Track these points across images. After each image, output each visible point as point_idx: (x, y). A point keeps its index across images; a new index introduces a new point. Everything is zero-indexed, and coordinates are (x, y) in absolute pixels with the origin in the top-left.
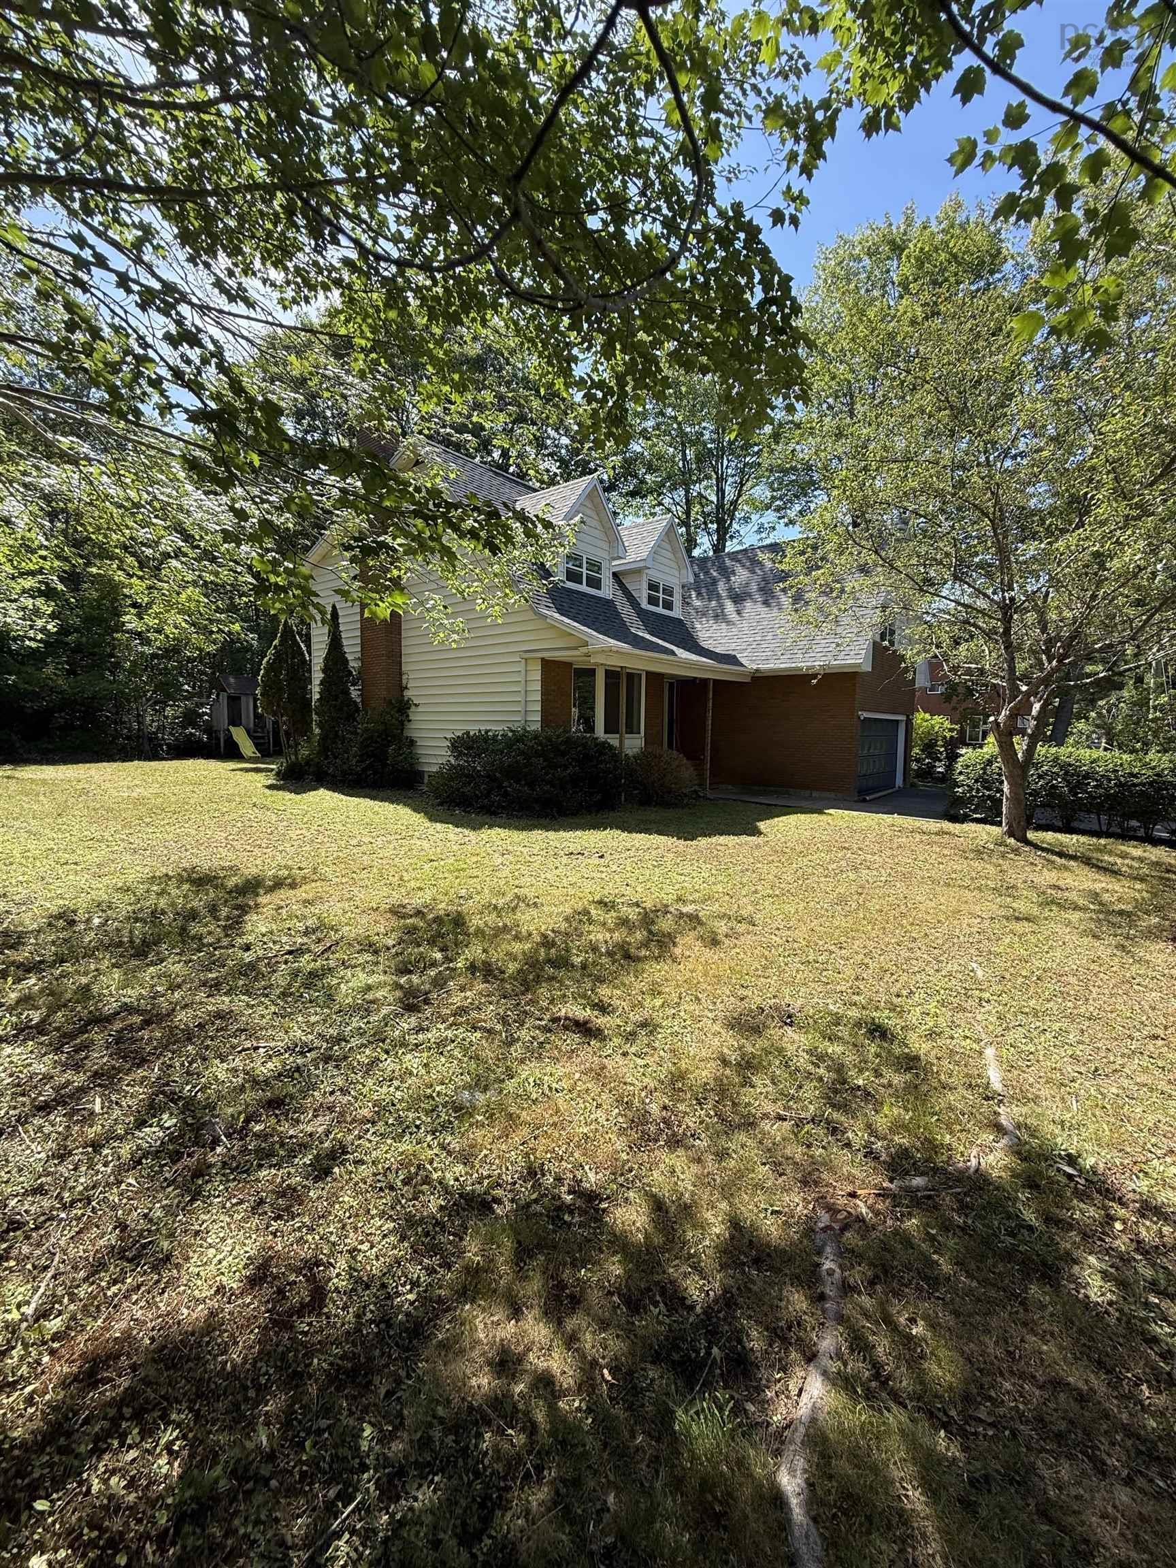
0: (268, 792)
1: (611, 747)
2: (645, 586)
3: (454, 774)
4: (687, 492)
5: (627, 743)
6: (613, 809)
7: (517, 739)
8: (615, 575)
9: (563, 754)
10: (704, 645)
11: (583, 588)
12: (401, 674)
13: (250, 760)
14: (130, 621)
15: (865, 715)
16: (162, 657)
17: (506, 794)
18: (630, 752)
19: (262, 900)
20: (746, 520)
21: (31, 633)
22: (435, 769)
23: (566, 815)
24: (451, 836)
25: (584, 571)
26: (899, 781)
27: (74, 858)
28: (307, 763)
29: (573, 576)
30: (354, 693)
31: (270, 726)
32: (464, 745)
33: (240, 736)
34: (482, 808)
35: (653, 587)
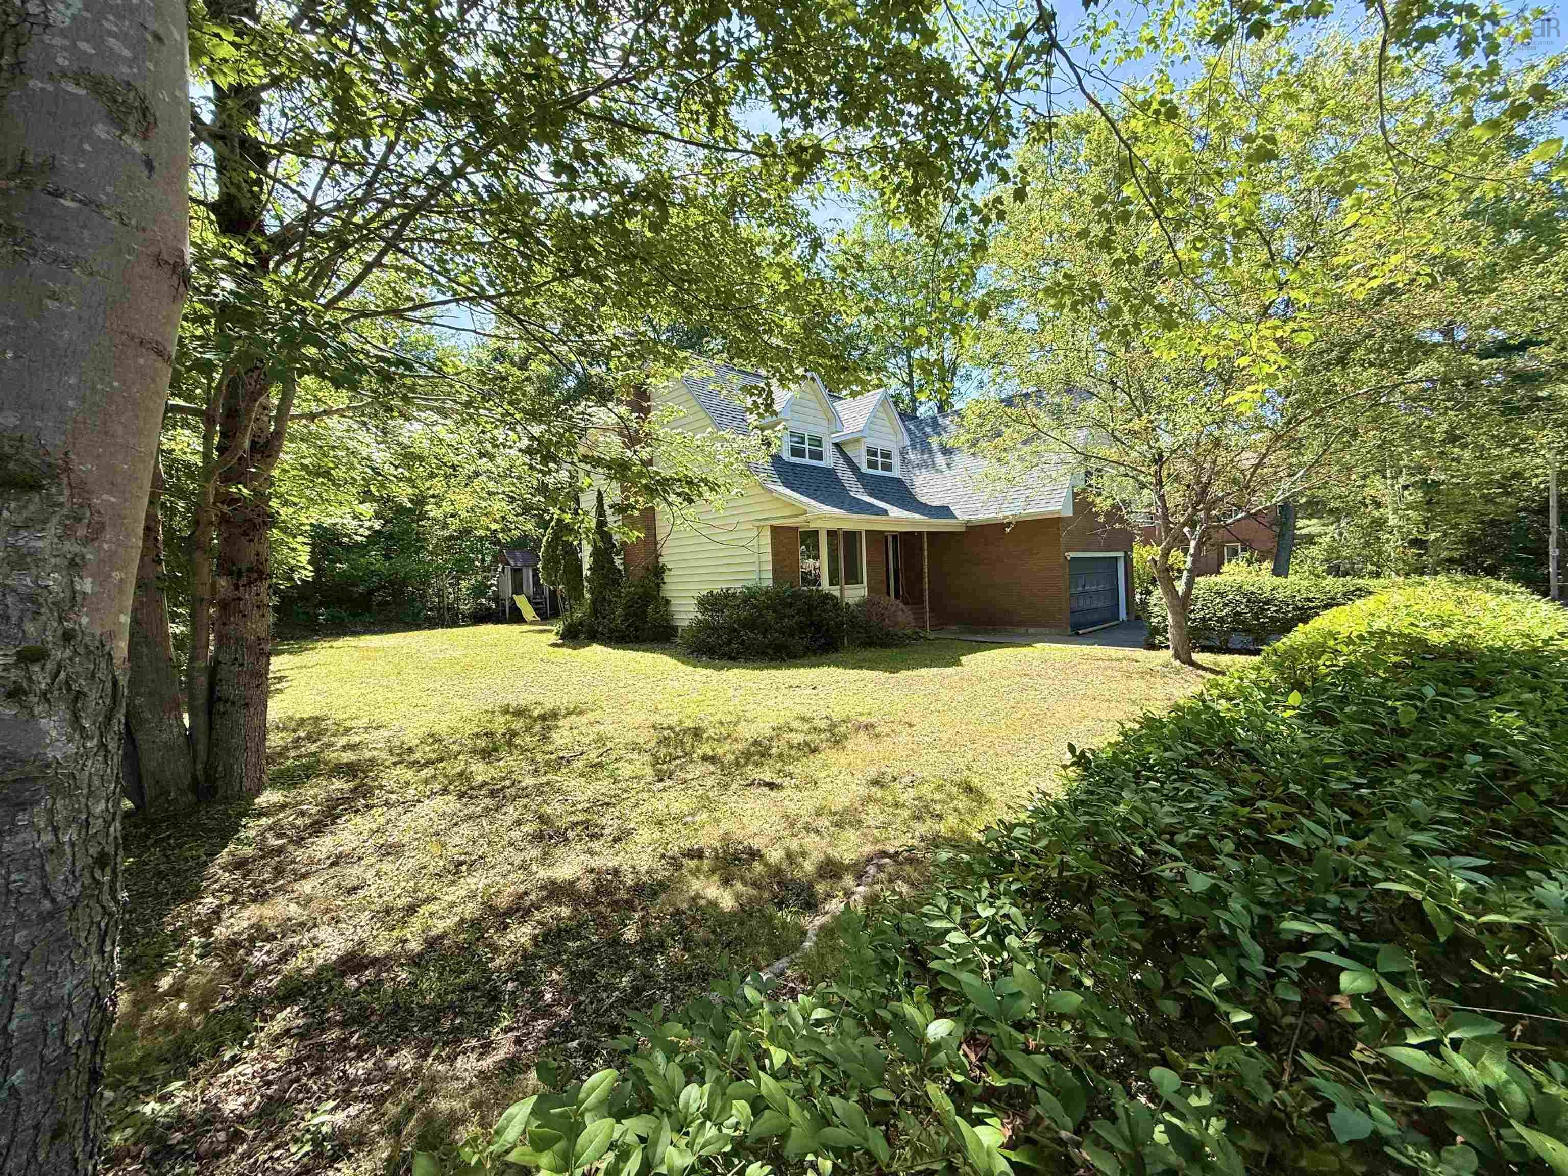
0: (551, 649)
1: (833, 598)
2: (864, 453)
3: (702, 626)
4: (909, 357)
5: (846, 592)
6: (836, 650)
7: (750, 596)
8: (836, 445)
9: (790, 605)
10: (923, 500)
11: (807, 461)
12: (656, 544)
13: (532, 623)
14: (432, 510)
15: (1071, 555)
16: (457, 538)
17: (742, 642)
18: (851, 602)
19: (560, 724)
20: (968, 377)
21: (361, 531)
22: (686, 623)
23: (795, 657)
24: (697, 678)
25: (807, 446)
26: (1123, 615)
27: (420, 702)
28: (581, 624)
29: (797, 452)
30: (618, 562)
31: (547, 593)
32: (710, 603)
33: (522, 603)
34: (725, 655)
35: (872, 452)
